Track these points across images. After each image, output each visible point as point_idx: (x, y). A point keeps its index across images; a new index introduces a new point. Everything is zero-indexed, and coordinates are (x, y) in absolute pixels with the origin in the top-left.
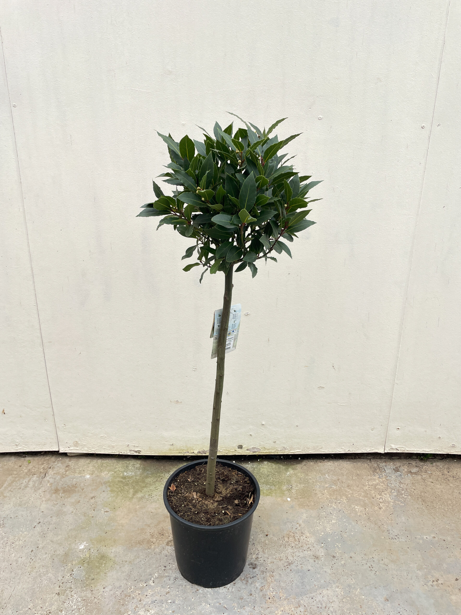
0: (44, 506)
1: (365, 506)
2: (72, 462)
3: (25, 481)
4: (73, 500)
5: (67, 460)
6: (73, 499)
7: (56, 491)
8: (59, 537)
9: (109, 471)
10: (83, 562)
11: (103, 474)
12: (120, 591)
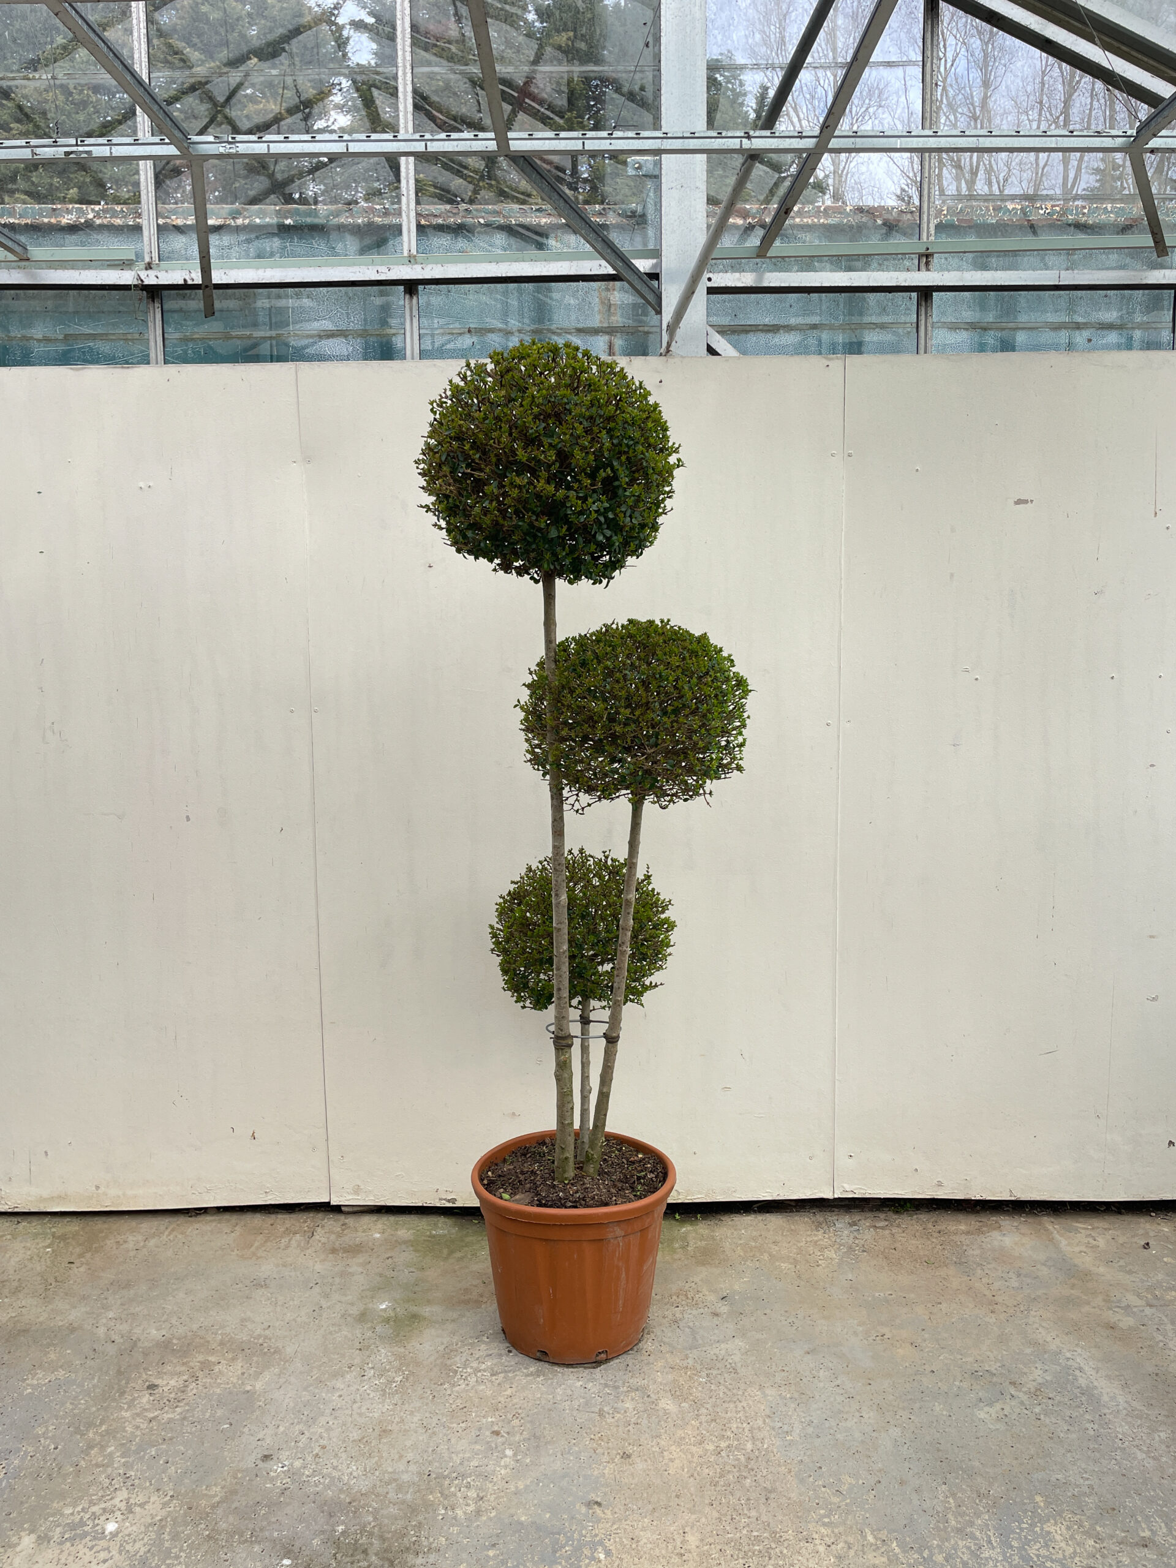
0: (318, 1267)
1: (795, 1262)
2: (351, 1221)
3: (284, 1241)
4: (361, 1261)
5: (342, 1217)
6: (361, 1259)
7: (334, 1251)
8: (350, 1297)
9: (408, 1229)
10: (387, 1320)
11: (399, 1233)
12: (443, 1347)
